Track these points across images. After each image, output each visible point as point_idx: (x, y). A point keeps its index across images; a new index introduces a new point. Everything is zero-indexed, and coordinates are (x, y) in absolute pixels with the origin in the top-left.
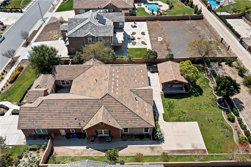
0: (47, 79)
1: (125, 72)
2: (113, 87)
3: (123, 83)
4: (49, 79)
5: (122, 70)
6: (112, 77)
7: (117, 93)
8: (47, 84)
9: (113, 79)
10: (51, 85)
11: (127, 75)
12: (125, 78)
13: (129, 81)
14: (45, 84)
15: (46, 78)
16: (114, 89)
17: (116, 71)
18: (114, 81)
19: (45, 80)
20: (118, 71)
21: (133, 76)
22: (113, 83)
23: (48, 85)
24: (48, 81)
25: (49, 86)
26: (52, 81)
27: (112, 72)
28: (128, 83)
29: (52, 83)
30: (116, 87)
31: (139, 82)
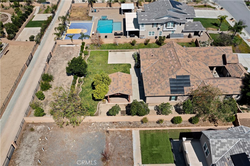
0: (237, 72)
1: (166, 71)
2: (172, 53)
3: (165, 61)
4: (237, 74)
5: (169, 71)
6: (176, 59)
7: (167, 51)
8: (234, 69)
9: (174, 58)
10: (230, 71)
11: (163, 69)
12: (165, 66)
13: (161, 66)
14: (235, 68)
15: (239, 72)
16: (170, 52)
17: (174, 67)
18: (172, 58)
19: (238, 70)
20: (173, 67)
21: (158, 72)
22: (173, 55)
23: (232, 69)
24: (235, 71)
25: (230, 69)
26: (232, 74)
27: (177, 63)
28: (161, 63)
29: (231, 73)
30: (170, 55)
31: (152, 70)
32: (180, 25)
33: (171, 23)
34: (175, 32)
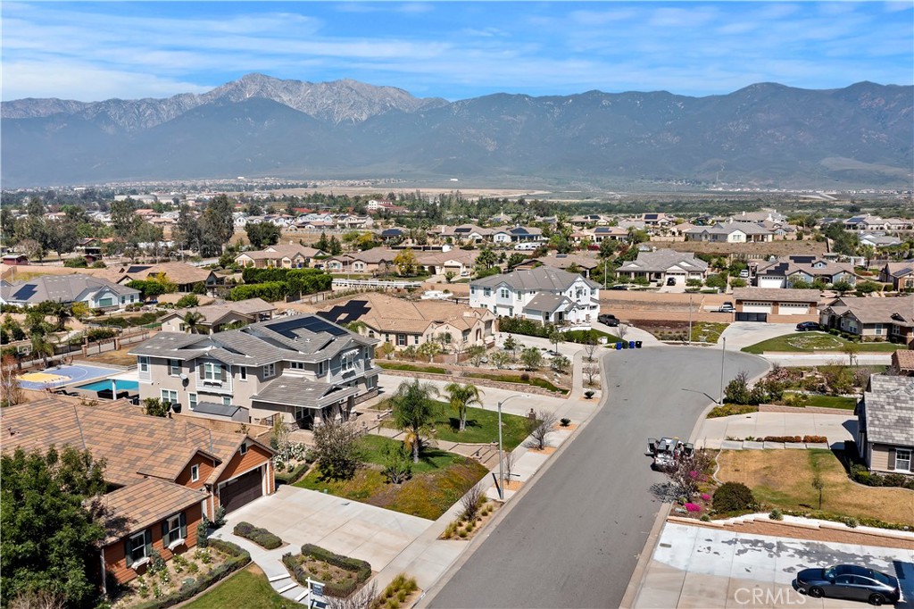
32: (244, 377)
33: (212, 365)
34: (232, 402)
